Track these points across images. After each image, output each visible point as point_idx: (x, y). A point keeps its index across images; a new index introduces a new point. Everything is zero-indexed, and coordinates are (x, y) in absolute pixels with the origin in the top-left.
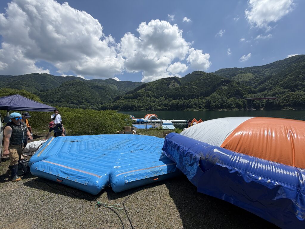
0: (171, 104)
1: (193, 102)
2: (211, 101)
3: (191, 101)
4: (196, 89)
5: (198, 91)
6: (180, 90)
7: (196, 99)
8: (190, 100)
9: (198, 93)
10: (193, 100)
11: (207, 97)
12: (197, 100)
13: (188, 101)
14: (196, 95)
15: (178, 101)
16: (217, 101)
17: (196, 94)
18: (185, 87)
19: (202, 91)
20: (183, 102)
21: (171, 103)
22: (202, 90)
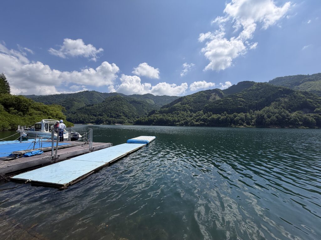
0: (211, 119)
3: (237, 116)
4: (243, 101)
6: (222, 103)
8: (234, 115)
9: (246, 106)
10: (239, 115)
11: (258, 111)
12: (244, 114)
14: (243, 109)
15: (219, 116)
16: (274, 116)
18: (228, 100)
19: (251, 103)
20: (225, 117)
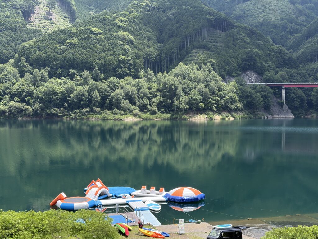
0: (45, 93)
1: (122, 88)
2: (176, 88)
3: (116, 87)
4: (130, 42)
5: (136, 51)
6: (74, 41)
7: (129, 79)
8: (110, 82)
9: (138, 57)
10: (122, 82)
11: (165, 73)
12: (134, 82)
13: (103, 85)
14: (131, 65)
15: (70, 83)
16: (195, 88)
17: (131, 62)
18: (92, 32)
19: (148, 50)
20: (87, 87)
21: (42, 88)
22: (148, 47)
